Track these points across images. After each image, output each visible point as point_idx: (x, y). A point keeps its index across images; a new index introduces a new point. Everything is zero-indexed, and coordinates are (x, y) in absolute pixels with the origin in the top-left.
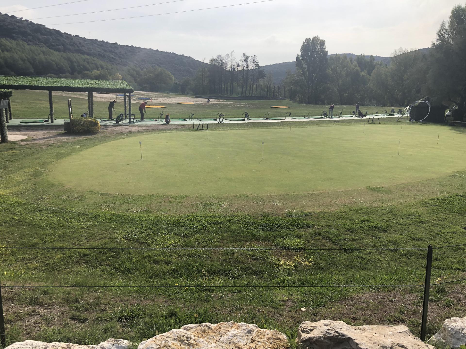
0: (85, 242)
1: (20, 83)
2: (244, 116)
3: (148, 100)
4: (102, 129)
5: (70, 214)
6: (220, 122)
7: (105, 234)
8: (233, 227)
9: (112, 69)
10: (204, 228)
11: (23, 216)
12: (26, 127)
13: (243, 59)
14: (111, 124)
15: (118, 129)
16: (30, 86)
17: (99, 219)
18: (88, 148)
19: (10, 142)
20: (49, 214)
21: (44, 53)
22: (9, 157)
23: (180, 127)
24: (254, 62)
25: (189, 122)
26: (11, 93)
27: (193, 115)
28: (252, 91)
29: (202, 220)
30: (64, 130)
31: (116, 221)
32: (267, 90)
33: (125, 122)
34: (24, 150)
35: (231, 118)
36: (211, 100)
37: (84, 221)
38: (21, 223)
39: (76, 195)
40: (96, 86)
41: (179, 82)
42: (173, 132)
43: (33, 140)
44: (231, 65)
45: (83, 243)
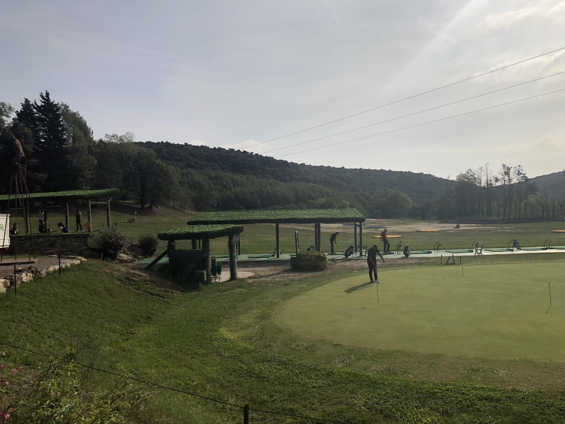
0: (318, 406)
1: (250, 217)
2: (512, 245)
3: (380, 228)
4: (330, 264)
5: (300, 367)
6: (478, 253)
7: (341, 397)
8: (516, 408)
9: (338, 195)
10: (472, 405)
11: (251, 366)
12: (253, 263)
13: (502, 171)
14: (340, 258)
15: (348, 265)
16: (259, 219)
17: (333, 378)
18: (315, 287)
19: (239, 279)
20: (277, 365)
21: (271, 184)
22: (238, 296)
23: (424, 261)
24: (519, 173)
25: (434, 254)
26: (242, 228)
27: (440, 245)
28: (520, 210)
29: (468, 392)
30: (291, 266)
31: (353, 382)
32: (543, 209)
33: (356, 256)
34: (252, 288)
35: (492, 247)
36: (461, 225)
37: (316, 378)
38: (250, 373)
39: (306, 344)
40: (324, 216)
41: (417, 205)
42: (414, 268)
43: (260, 277)
44: (486, 180)
45: (316, 406)
